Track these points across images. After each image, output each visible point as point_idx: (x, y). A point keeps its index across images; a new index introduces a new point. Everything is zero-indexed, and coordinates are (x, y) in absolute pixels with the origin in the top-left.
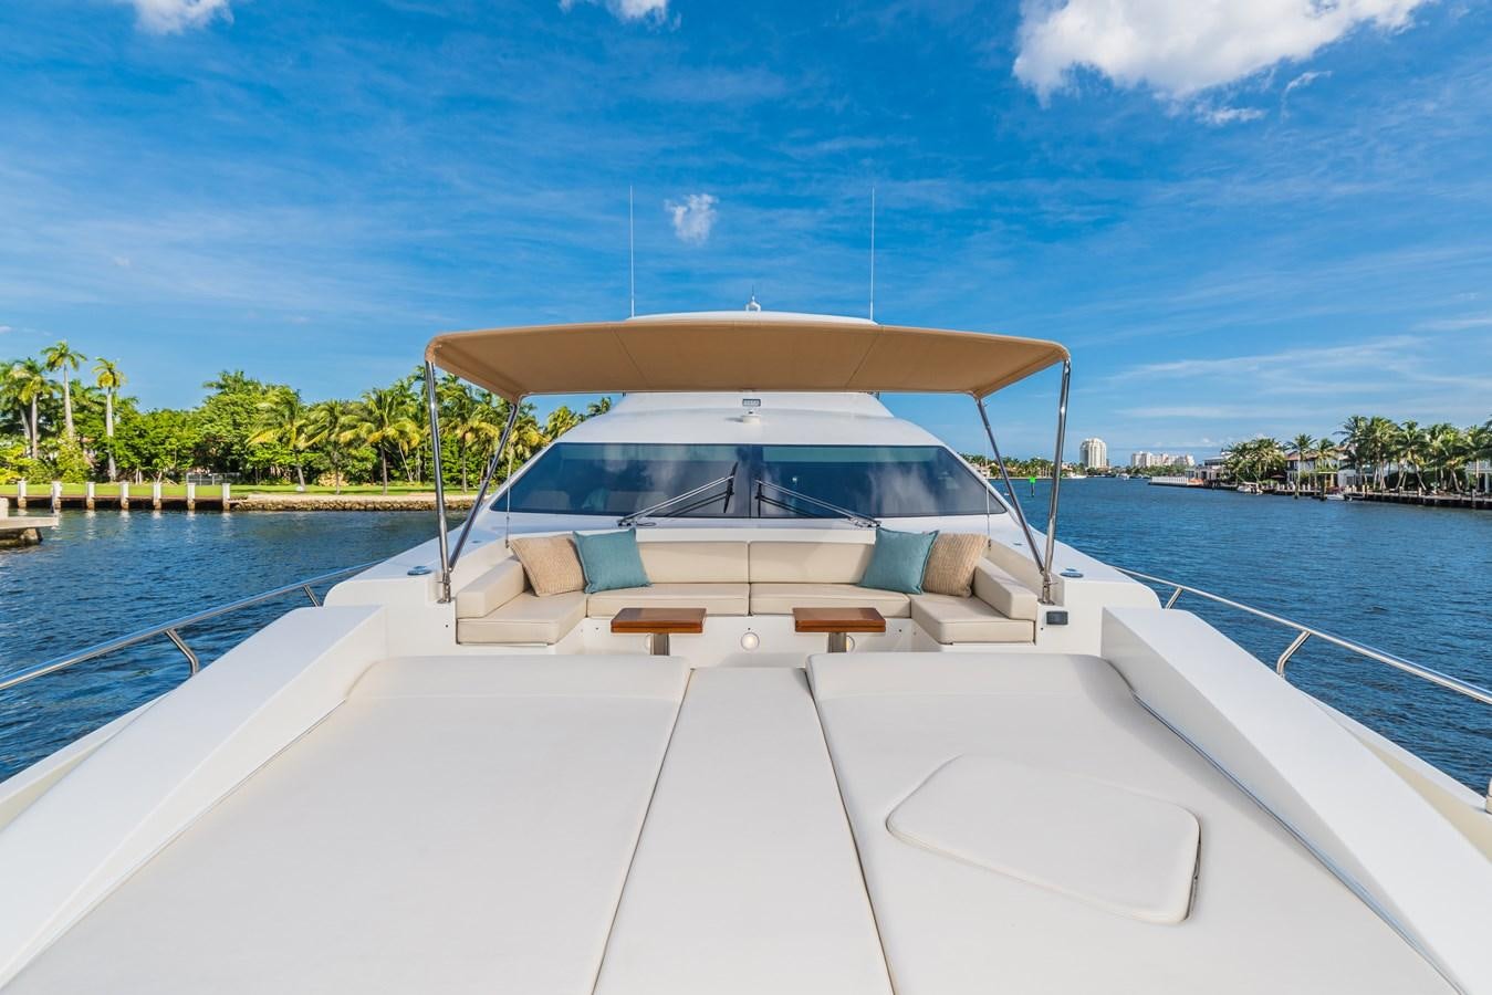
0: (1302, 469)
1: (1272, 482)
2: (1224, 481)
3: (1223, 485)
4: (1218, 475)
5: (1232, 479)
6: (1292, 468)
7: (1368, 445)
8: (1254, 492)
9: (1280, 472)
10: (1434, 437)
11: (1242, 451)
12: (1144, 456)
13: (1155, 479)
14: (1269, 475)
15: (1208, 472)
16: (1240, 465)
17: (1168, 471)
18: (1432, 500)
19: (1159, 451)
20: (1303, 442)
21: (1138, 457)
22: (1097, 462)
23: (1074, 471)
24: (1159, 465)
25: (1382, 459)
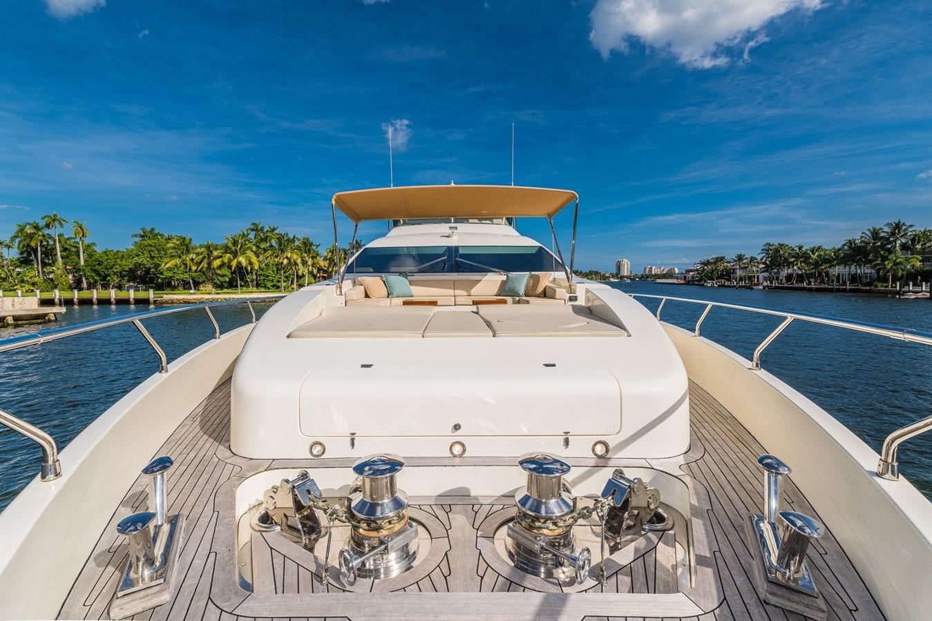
0: (739, 273)
1: (723, 281)
2: (696, 281)
3: (696, 283)
4: (693, 278)
5: (701, 280)
6: (734, 272)
7: (776, 258)
8: (712, 286)
9: (728, 274)
10: (813, 254)
11: (707, 263)
12: (651, 269)
13: (658, 281)
14: (721, 277)
15: (687, 276)
16: (705, 272)
17: (664, 276)
18: (812, 288)
19: (659, 266)
20: (740, 258)
21: (648, 269)
22: (625, 272)
23: (613, 277)
24: (659, 273)
25: (784, 267)
